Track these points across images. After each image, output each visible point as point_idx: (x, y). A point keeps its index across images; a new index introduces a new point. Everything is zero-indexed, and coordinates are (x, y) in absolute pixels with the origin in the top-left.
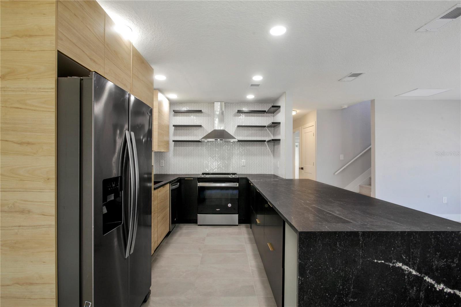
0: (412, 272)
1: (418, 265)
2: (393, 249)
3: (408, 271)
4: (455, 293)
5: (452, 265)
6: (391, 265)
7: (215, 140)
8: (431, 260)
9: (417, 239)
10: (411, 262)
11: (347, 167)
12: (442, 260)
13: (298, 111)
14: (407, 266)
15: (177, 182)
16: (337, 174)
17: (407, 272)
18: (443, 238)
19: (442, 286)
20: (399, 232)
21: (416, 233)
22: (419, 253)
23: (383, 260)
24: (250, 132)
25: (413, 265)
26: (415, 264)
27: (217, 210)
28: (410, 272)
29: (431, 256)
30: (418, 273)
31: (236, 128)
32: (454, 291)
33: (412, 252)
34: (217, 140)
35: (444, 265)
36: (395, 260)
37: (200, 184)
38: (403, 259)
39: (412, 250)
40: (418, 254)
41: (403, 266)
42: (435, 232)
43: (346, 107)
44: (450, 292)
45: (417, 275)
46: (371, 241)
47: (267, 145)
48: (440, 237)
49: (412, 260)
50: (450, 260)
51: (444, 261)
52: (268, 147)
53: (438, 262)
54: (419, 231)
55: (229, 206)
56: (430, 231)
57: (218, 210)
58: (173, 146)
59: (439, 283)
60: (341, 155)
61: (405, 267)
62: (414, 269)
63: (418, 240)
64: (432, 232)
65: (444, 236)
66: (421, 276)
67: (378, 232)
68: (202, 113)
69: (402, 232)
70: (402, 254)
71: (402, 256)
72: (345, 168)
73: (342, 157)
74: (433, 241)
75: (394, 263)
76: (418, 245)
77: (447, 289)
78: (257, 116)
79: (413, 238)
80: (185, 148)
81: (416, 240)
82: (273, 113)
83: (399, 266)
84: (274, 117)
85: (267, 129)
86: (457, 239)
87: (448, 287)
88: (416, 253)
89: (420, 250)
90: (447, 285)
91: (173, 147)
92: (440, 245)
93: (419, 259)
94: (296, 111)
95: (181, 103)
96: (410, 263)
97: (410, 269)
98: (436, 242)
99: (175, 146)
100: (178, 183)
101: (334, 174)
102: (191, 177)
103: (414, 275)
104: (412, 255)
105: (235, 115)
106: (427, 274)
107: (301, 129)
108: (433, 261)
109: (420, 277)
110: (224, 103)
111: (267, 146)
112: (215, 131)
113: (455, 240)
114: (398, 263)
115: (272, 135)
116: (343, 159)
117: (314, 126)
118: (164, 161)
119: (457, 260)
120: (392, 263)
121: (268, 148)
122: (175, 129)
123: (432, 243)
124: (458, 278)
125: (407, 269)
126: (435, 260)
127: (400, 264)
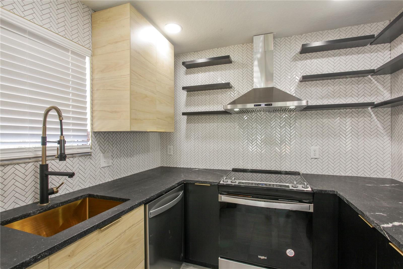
7: (255, 106)
15: (179, 190)
24: (331, 88)
27: (259, 257)
31: (297, 84)
34: (260, 105)
37: (224, 198)
47: (372, 113)
52: (375, 118)
55: (288, 254)
57: (263, 257)
58: (185, 122)
68: (230, 62)
78: (346, 54)
80: (204, 124)
82: (390, 42)
84: (390, 50)
85: (372, 79)
91: (185, 125)
95: (197, 51)
99: (188, 122)
100: (179, 193)
102: (207, 182)
105: (295, 59)
110: (272, 35)
111: (373, 115)
112: (255, 90)
115: (385, 92)
118: (172, 146)
121: (376, 120)
122: (187, 95)
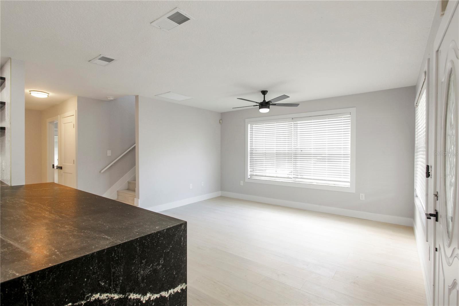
0: (114, 297)
1: (121, 286)
2: (86, 280)
3: (109, 298)
4: (161, 296)
5: (158, 267)
6: (83, 302)
8: (135, 272)
9: (119, 254)
10: (112, 286)
11: (114, 163)
12: (148, 267)
13: (51, 94)
14: (107, 293)
16: (104, 172)
17: (106, 301)
18: (148, 242)
19: (148, 295)
20: (95, 254)
21: (118, 247)
22: (122, 270)
23: (69, 303)
25: (114, 289)
26: (117, 285)
28: (111, 300)
29: (136, 267)
30: (122, 295)
32: (160, 294)
33: (113, 272)
35: (150, 271)
36: (89, 294)
38: (102, 286)
39: (113, 270)
40: (121, 272)
41: (101, 295)
42: (140, 238)
43: (112, 99)
44: (157, 297)
45: (120, 298)
46: (48, 283)
48: (146, 242)
49: (114, 282)
50: (156, 263)
51: (150, 267)
53: (143, 271)
54: (122, 243)
56: (135, 239)
59: (145, 294)
60: (108, 151)
61: (104, 296)
62: (116, 292)
63: (121, 255)
64: (137, 239)
65: (149, 240)
66: (125, 296)
67: (61, 264)
69: (99, 252)
70: (99, 281)
71: (100, 283)
72: (112, 165)
73: (109, 153)
74: (138, 249)
75: (88, 298)
76: (121, 261)
77: (153, 296)
79: (114, 255)
81: (118, 256)
83: (95, 299)
86: (162, 238)
87: (155, 293)
88: (119, 271)
89: (123, 266)
90: (153, 292)
92: (145, 251)
93: (122, 277)
94: (48, 94)
96: (110, 287)
97: (111, 294)
98: (141, 250)
101: (100, 172)
103: (117, 300)
104: (113, 276)
106: (131, 291)
107: (59, 118)
108: (138, 272)
109: (124, 298)
113: (160, 240)
114: (94, 295)
116: (110, 155)
117: (75, 115)
119: (163, 260)
120: (84, 299)
123: (137, 252)
124: (163, 279)
125: (107, 296)
126: (140, 271)
127: (96, 295)
